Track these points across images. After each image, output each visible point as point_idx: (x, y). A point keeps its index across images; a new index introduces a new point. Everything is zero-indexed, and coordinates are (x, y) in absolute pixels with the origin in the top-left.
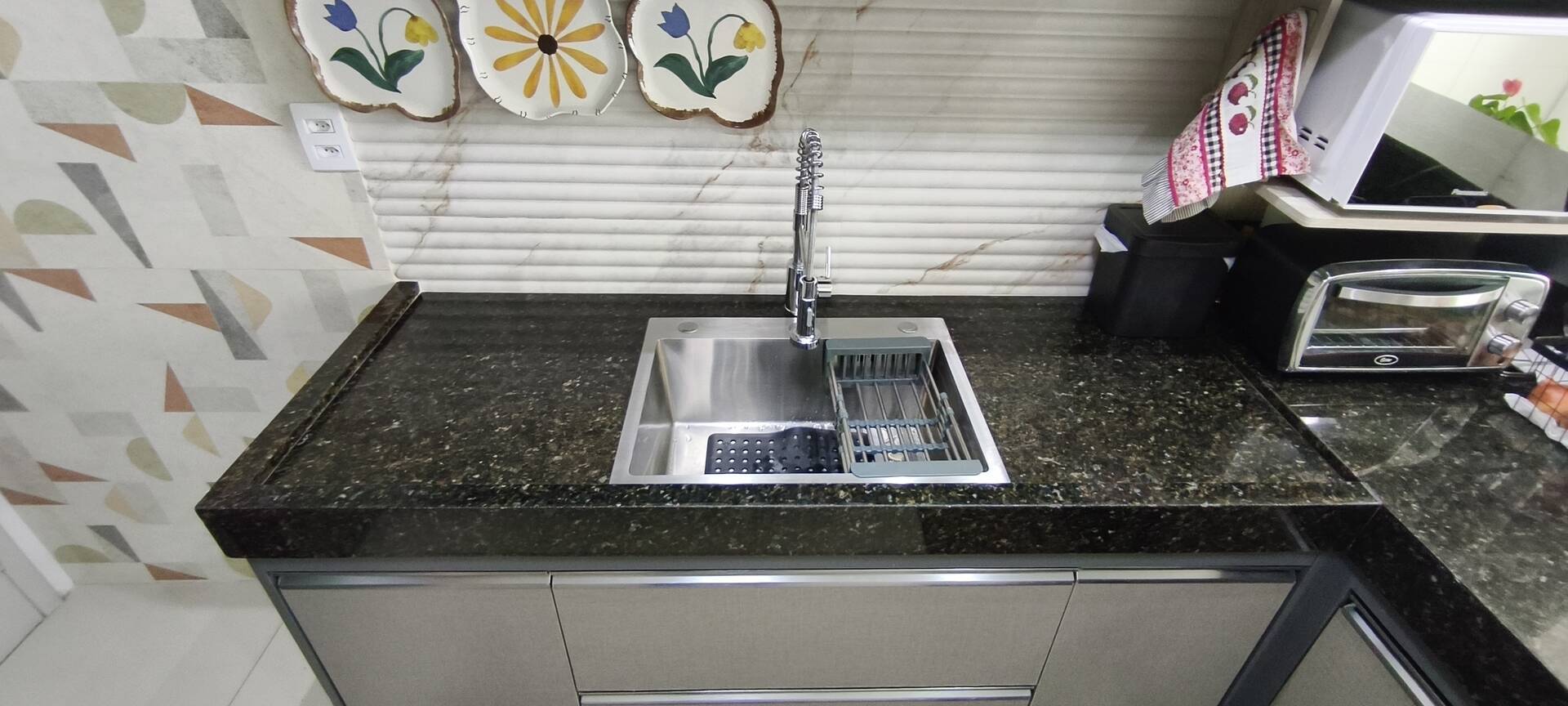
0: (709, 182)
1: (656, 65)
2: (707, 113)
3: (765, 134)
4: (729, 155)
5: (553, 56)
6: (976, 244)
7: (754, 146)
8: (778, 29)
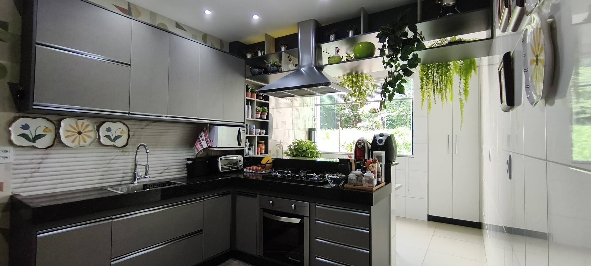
0: (112, 159)
1: (105, 136)
2: (114, 146)
3: (125, 149)
4: (117, 154)
5: (81, 135)
6: (166, 168)
7: (122, 152)
8: (129, 131)
